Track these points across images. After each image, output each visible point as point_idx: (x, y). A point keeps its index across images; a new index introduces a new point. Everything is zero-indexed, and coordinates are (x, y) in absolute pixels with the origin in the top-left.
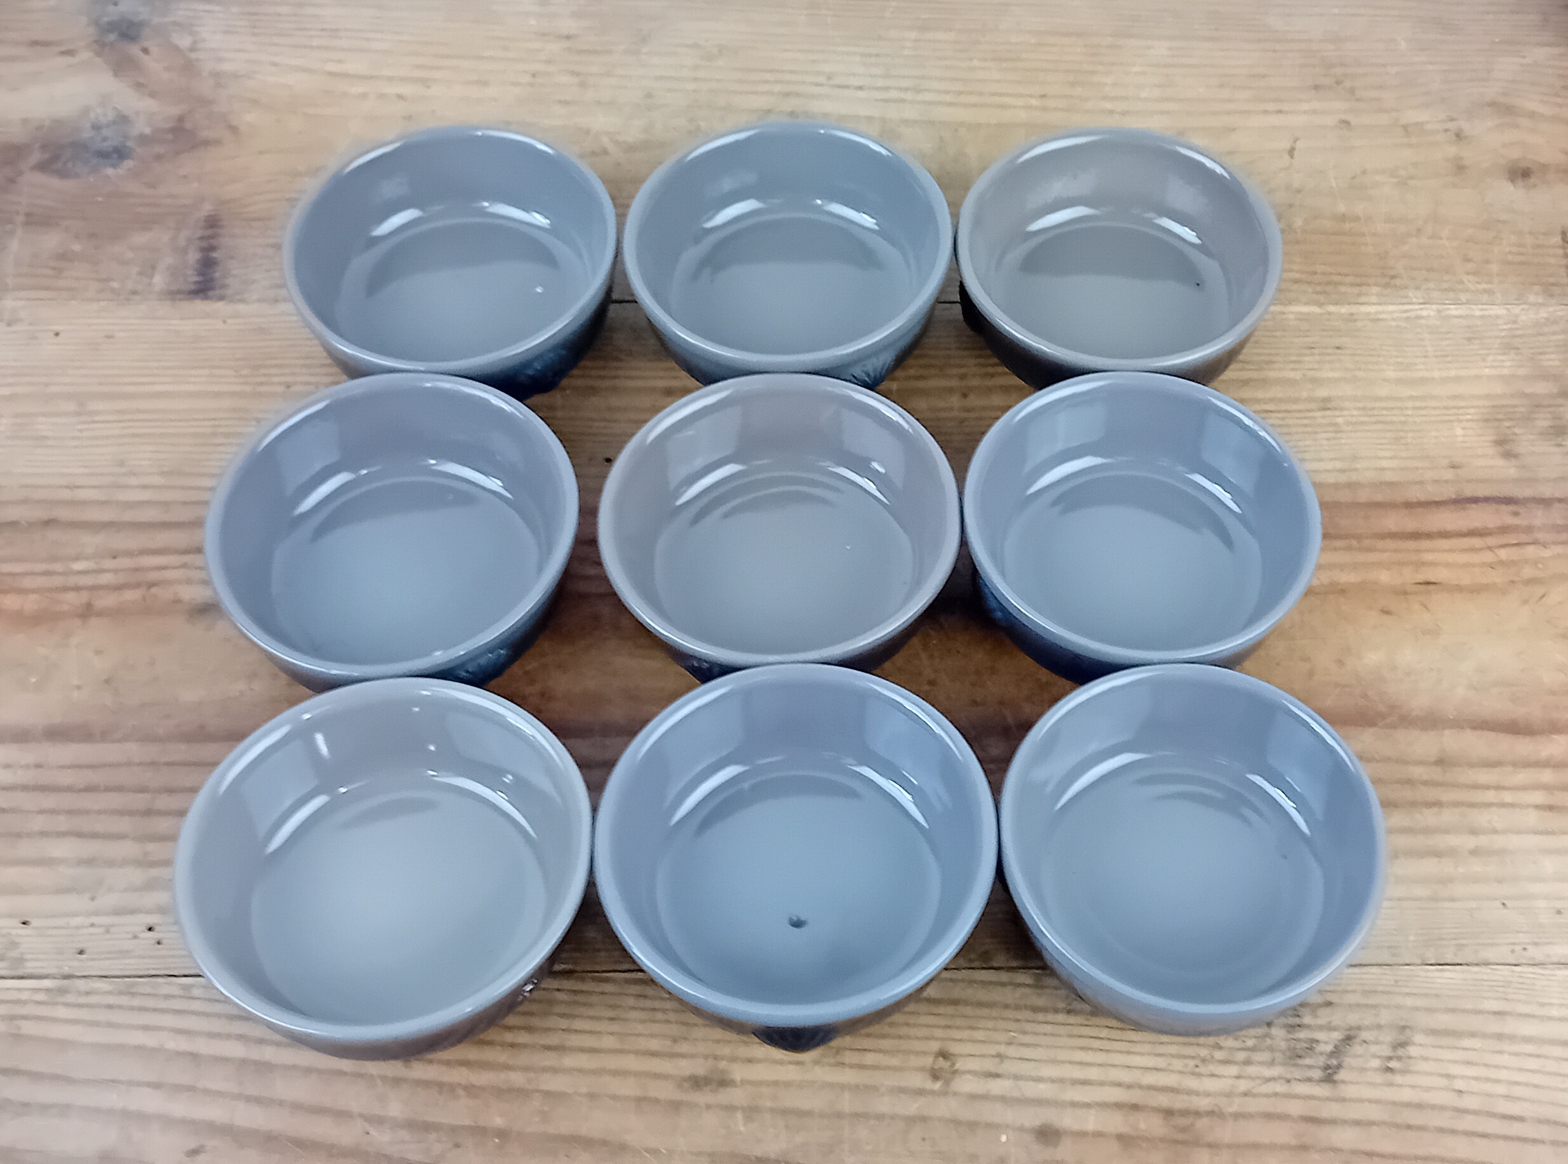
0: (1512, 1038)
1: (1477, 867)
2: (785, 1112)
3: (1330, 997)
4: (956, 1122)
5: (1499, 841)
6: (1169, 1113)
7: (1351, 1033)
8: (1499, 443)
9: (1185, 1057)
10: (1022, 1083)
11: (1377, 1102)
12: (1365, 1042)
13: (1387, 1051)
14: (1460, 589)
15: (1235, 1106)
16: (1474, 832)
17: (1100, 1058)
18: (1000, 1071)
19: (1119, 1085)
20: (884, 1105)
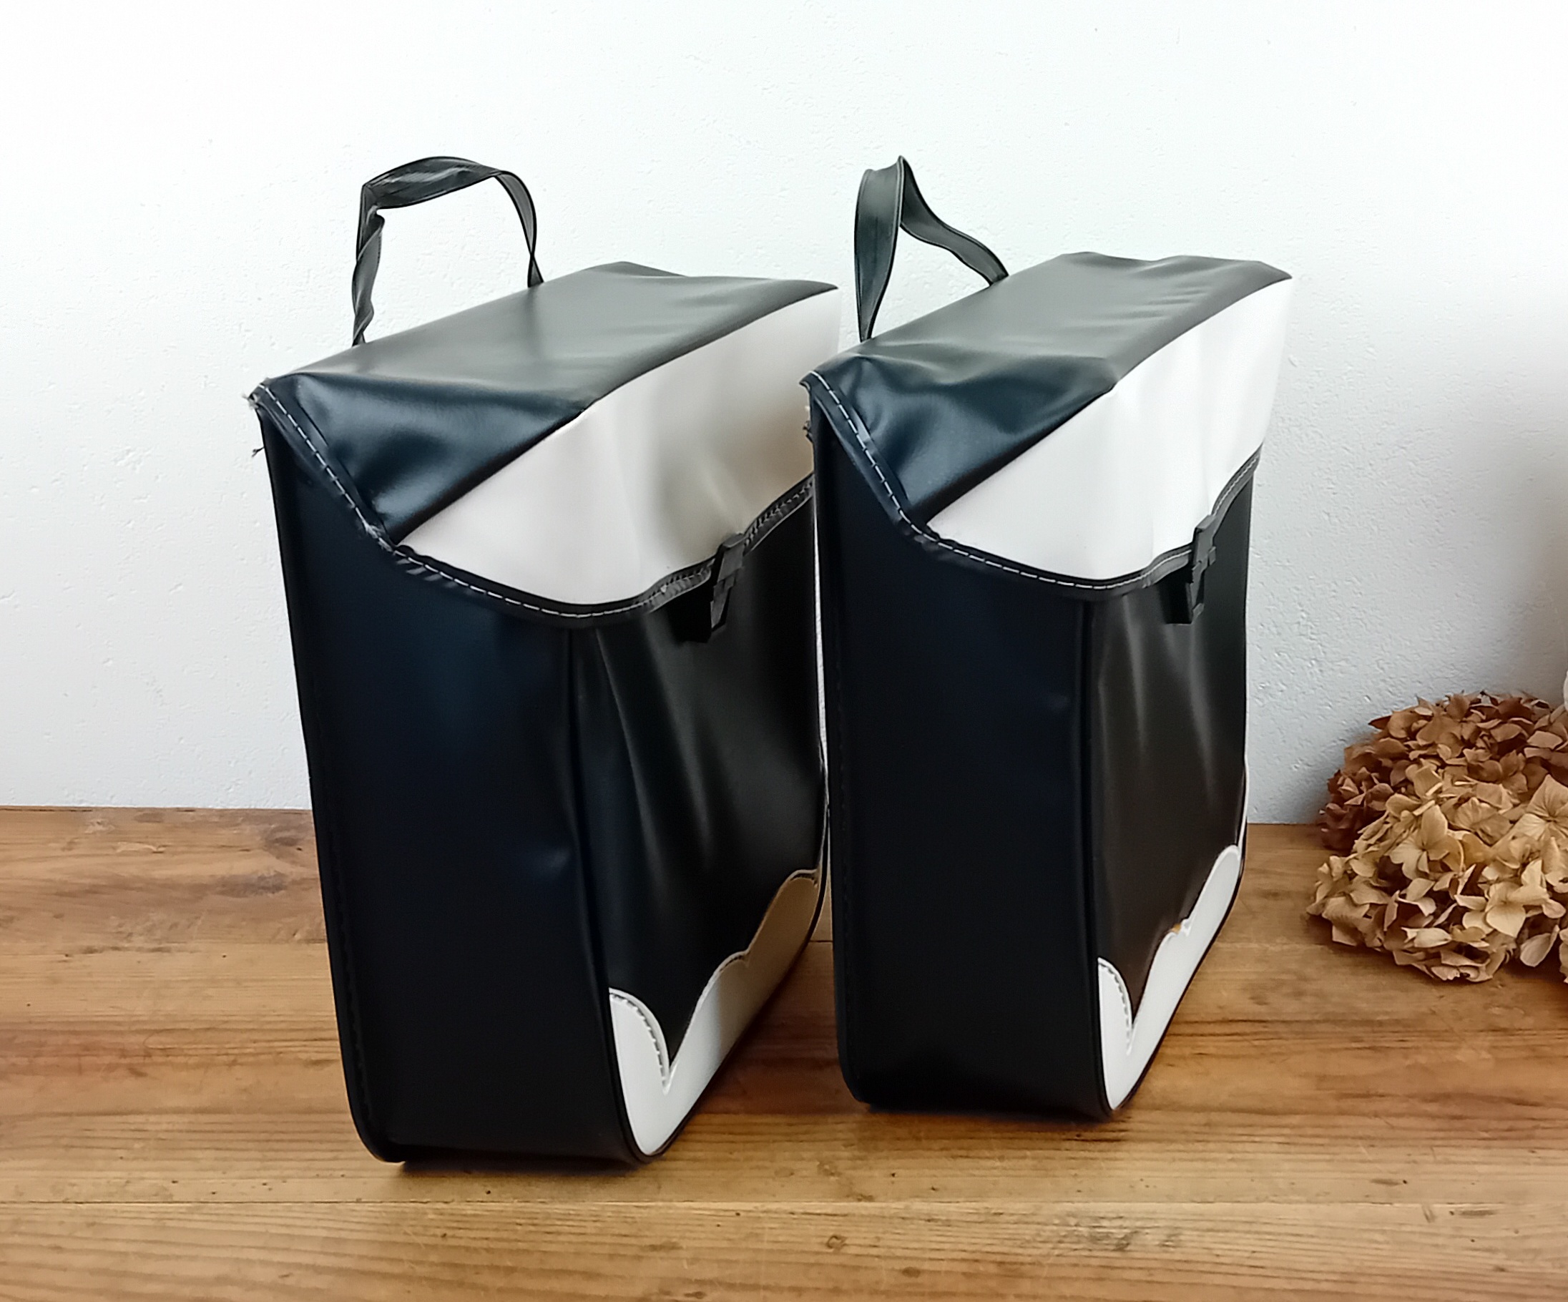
0: (1257, 1233)
1: (1233, 1165)
2: (718, 1261)
3: (1122, 1215)
4: (844, 1266)
5: (1250, 1156)
6: (1001, 1263)
7: (1138, 1230)
8: (1252, 998)
9: (1015, 1239)
10: (893, 1250)
11: (1156, 1259)
12: (1147, 1234)
13: (1165, 1238)
14: (1225, 1056)
15: (1051, 1260)
16: (1231, 1152)
17: (952, 1239)
18: (877, 1244)
19: (965, 1251)
20: (791, 1258)
